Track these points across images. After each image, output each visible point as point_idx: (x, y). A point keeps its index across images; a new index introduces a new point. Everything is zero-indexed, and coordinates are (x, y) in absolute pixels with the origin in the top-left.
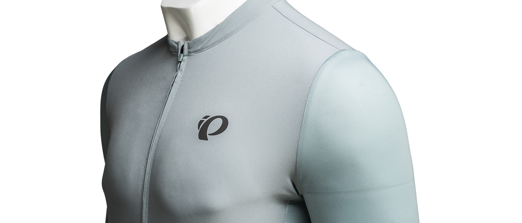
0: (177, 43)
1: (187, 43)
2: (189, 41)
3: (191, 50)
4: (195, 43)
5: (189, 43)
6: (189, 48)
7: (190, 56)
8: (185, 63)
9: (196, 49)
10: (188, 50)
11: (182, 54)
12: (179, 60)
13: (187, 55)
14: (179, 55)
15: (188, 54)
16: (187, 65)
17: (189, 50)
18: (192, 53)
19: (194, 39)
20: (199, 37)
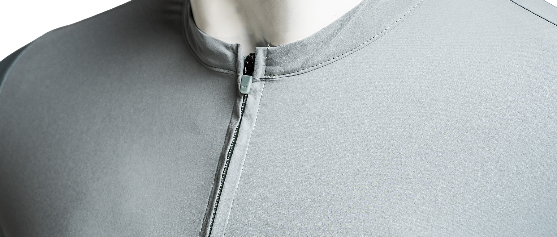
0: (235, 50)
1: (264, 51)
2: (269, 48)
3: (276, 69)
4: (287, 53)
5: (268, 52)
6: (269, 62)
7: (270, 81)
8: (259, 98)
9: (289, 68)
10: (265, 67)
11: (251, 77)
12: (242, 92)
13: (262, 79)
14: (240, 78)
15: (264, 77)
16: (262, 105)
17: (269, 68)
18: (277, 76)
19: (287, 43)
20: (300, 39)
